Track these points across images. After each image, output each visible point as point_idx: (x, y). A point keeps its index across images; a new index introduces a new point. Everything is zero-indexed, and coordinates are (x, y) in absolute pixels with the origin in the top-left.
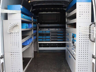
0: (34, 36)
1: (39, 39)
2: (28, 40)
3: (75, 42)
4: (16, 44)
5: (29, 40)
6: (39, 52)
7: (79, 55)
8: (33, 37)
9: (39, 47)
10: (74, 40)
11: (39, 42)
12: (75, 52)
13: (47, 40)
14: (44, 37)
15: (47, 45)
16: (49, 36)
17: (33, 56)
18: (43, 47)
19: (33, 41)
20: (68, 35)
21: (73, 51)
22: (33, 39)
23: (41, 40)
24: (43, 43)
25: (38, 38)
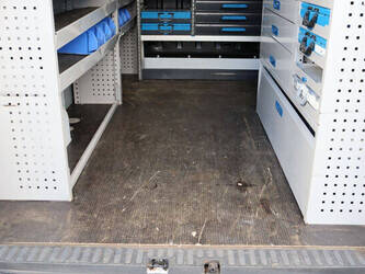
0: (121, 10)
1: (143, 21)
2: (94, 28)
3: (317, 48)
4: (25, 53)
5: (100, 30)
6: (144, 79)
7: (336, 116)
8: (116, 14)
9: (146, 56)
10: (314, 37)
11: (145, 38)
12: (318, 97)
13: (178, 27)
14: (166, 15)
15: (179, 47)
16: (189, 9)
17: (119, 97)
18: (163, 55)
19: (117, 32)
20: (278, 8)
21: (302, 87)
22: (116, 24)
23: (154, 27)
24: (162, 42)
25: (139, 21)
